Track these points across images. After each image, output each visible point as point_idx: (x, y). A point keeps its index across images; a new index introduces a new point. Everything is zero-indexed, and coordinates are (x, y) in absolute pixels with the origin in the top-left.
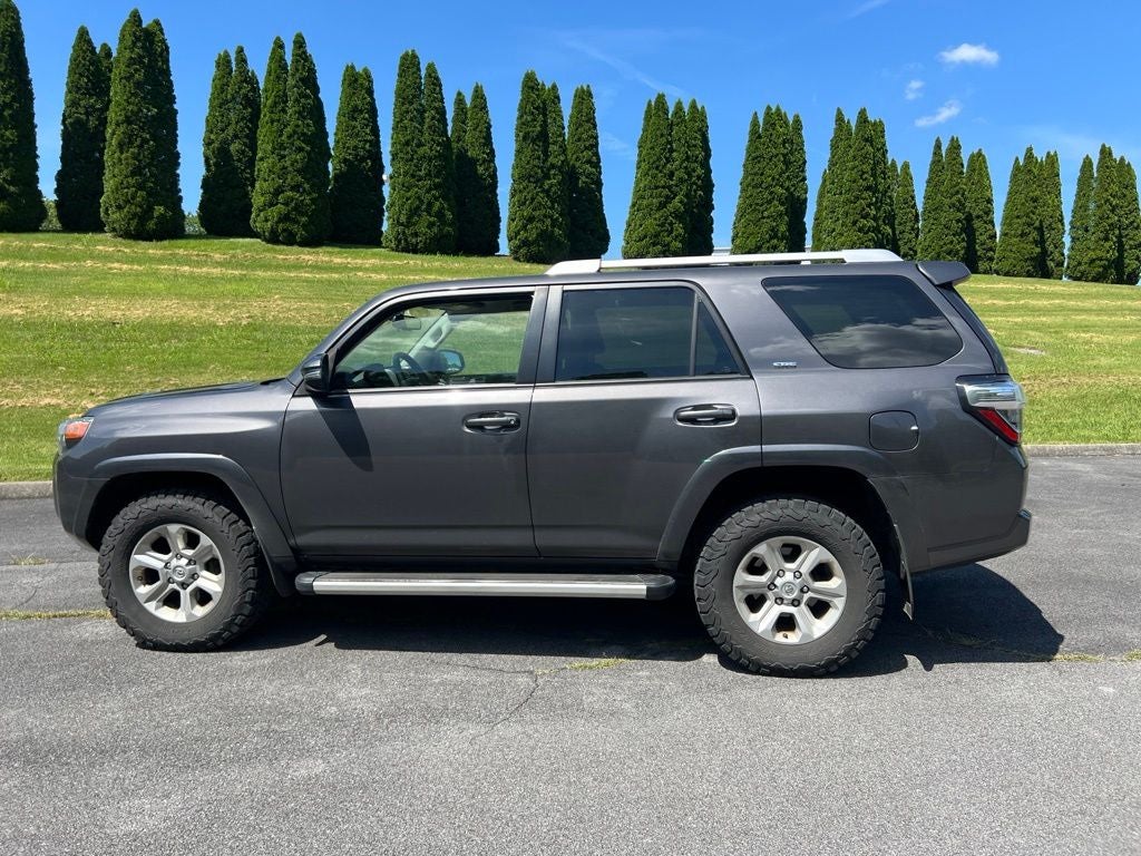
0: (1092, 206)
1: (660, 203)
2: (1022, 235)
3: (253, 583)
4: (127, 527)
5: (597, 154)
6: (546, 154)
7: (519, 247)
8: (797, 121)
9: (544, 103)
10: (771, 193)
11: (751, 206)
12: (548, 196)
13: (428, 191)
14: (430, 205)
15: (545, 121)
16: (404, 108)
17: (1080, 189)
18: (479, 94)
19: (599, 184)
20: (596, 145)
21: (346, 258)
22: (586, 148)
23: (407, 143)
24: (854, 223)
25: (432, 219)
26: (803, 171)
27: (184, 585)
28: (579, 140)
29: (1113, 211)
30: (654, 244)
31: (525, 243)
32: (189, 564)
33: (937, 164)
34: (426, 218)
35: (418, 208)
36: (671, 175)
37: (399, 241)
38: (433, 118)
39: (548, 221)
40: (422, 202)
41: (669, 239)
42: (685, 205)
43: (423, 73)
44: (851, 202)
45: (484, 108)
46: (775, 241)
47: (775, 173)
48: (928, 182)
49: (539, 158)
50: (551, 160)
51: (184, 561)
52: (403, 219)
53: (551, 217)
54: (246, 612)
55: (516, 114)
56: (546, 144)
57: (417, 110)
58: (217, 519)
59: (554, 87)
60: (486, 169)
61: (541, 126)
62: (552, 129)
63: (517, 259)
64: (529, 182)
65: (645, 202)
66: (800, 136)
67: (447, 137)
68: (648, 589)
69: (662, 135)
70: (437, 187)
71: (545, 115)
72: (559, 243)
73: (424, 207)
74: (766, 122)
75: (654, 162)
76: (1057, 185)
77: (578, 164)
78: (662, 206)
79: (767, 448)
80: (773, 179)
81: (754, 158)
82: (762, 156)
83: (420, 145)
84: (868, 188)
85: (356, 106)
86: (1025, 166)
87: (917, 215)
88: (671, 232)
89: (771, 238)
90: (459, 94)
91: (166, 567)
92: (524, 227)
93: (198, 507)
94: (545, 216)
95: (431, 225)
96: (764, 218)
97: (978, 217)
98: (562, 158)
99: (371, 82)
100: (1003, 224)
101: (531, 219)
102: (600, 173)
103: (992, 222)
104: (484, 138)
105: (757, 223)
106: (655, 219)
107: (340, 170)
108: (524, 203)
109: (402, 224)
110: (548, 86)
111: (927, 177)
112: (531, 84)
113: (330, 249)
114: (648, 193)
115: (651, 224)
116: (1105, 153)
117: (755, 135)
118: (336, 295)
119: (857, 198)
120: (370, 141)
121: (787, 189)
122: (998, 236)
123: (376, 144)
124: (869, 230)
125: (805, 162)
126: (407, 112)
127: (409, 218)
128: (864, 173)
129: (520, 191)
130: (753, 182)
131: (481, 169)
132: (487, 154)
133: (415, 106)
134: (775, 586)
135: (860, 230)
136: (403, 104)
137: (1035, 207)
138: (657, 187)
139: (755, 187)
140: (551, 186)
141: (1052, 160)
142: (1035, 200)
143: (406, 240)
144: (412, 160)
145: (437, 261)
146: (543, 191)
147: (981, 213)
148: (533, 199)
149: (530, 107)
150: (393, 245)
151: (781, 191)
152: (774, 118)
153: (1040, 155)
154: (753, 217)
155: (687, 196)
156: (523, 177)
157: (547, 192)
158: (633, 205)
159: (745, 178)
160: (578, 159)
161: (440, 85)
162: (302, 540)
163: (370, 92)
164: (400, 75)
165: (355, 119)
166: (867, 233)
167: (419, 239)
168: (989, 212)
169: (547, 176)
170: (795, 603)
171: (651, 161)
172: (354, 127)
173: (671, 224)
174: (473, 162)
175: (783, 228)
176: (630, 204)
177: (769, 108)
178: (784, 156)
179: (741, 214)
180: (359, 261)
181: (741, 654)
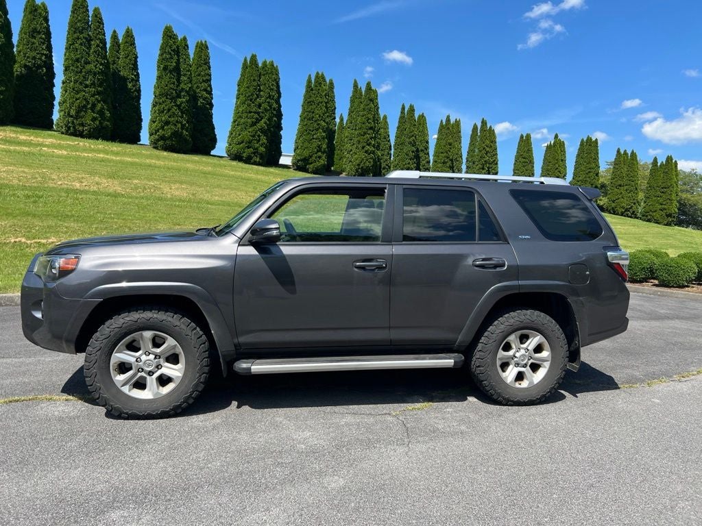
0: (477, 151)
1: (253, 122)
2: (444, 163)
3: (206, 369)
4: (112, 334)
5: (210, 86)
6: (179, 83)
7: (158, 140)
8: (331, 83)
9: (178, 47)
10: (318, 124)
11: (306, 130)
12: (179, 109)
13: (93, 96)
14: (94, 105)
15: (178, 60)
16: (75, 35)
17: (471, 141)
18: (129, 35)
19: (211, 105)
20: (210, 80)
21: (30, 136)
22: (204, 81)
23: (77, 60)
24: (363, 147)
25: (95, 115)
26: (334, 113)
27: (151, 373)
28: (199, 75)
29: (486, 154)
30: (248, 147)
31: (162, 138)
32: (155, 358)
33: (402, 118)
34: (90, 115)
35: (85, 106)
36: (260, 106)
37: (69, 128)
38: (98, 46)
39: (179, 125)
40: (88, 103)
41: (258, 145)
42: (267, 126)
43: (91, 13)
44: (362, 135)
45: (133, 44)
46: (320, 154)
47: (320, 112)
48: (398, 128)
49: (174, 83)
50: (182, 85)
51: (152, 357)
52: (73, 112)
53: (181, 123)
54: (200, 389)
55: (159, 52)
56: (179, 75)
57: (86, 38)
58: (183, 326)
59: (185, 39)
60: (134, 86)
61: (176, 62)
62: (183, 66)
63: (156, 148)
64: (167, 98)
65: (242, 120)
66: (333, 92)
67: (107, 59)
68: (455, 362)
69: (254, 80)
70: (99, 93)
71: (178, 56)
72: (186, 140)
73: (89, 106)
74: (316, 82)
75: (249, 96)
76: (460, 137)
77: (198, 91)
78: (254, 124)
79: (521, 282)
80: (320, 116)
81: (309, 102)
82: (313, 102)
83: (87, 63)
84: (371, 128)
85: (35, 29)
86: (446, 125)
87: (390, 146)
88: (259, 141)
89: (318, 151)
90: (115, 32)
91: (137, 361)
92: (162, 128)
93: (170, 319)
94: (177, 122)
95: (94, 119)
96: (313, 139)
97: (422, 150)
98: (190, 85)
99: (47, 12)
100: (434, 156)
101: (167, 123)
102: (212, 98)
103: (428, 154)
104: (133, 64)
105: (310, 141)
106: (249, 132)
107: (21, 72)
108: (163, 112)
109: (72, 117)
110: (180, 37)
111: (397, 125)
112: (169, 34)
113: (13, 128)
114: (245, 115)
115: (246, 135)
116: (484, 123)
117: (309, 88)
118: (33, 163)
119: (365, 133)
120: (45, 55)
121: (327, 123)
122: (431, 162)
123: (50, 57)
124: (371, 153)
125: (335, 108)
126: (78, 38)
127: (78, 112)
128: (369, 119)
129: (160, 104)
130: (308, 117)
131: (130, 85)
132: (135, 76)
133: (84, 35)
134: (516, 357)
135: (366, 152)
136: (75, 32)
137: (450, 148)
138: (250, 112)
139: (309, 119)
140: (182, 103)
141: (458, 123)
142: (450, 144)
143: (74, 127)
144: (81, 72)
145: (100, 144)
146: (176, 105)
147: (423, 148)
148: (169, 110)
149: (168, 49)
150: (63, 130)
151: (323, 124)
152: (320, 79)
153: (452, 121)
154: (307, 137)
155: (269, 120)
156: (163, 95)
157: (179, 106)
158: (234, 122)
159: (303, 113)
160: (198, 87)
161: (103, 24)
162: (242, 339)
163: (46, 20)
164: (73, 12)
165: (34, 38)
166: (369, 154)
167: (85, 128)
168: (427, 148)
169: (179, 96)
170: (525, 366)
171: (247, 95)
172: (33, 43)
173: (259, 136)
174: (124, 79)
175: (324, 146)
176: (232, 120)
177: (318, 73)
178: (326, 103)
179: (301, 134)
180: (40, 140)
181: (499, 395)
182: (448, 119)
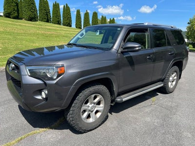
11: (8, 2)
17: (64, 10)
24: (30, 10)
27: (92, 111)
44: (29, 6)
48: (39, 4)
76: (59, 9)
89: (14, 11)
100: (52, 14)
116: (67, 5)
154: (9, 5)
168: (49, 12)
179: (6, 4)
182: (56, 3)
